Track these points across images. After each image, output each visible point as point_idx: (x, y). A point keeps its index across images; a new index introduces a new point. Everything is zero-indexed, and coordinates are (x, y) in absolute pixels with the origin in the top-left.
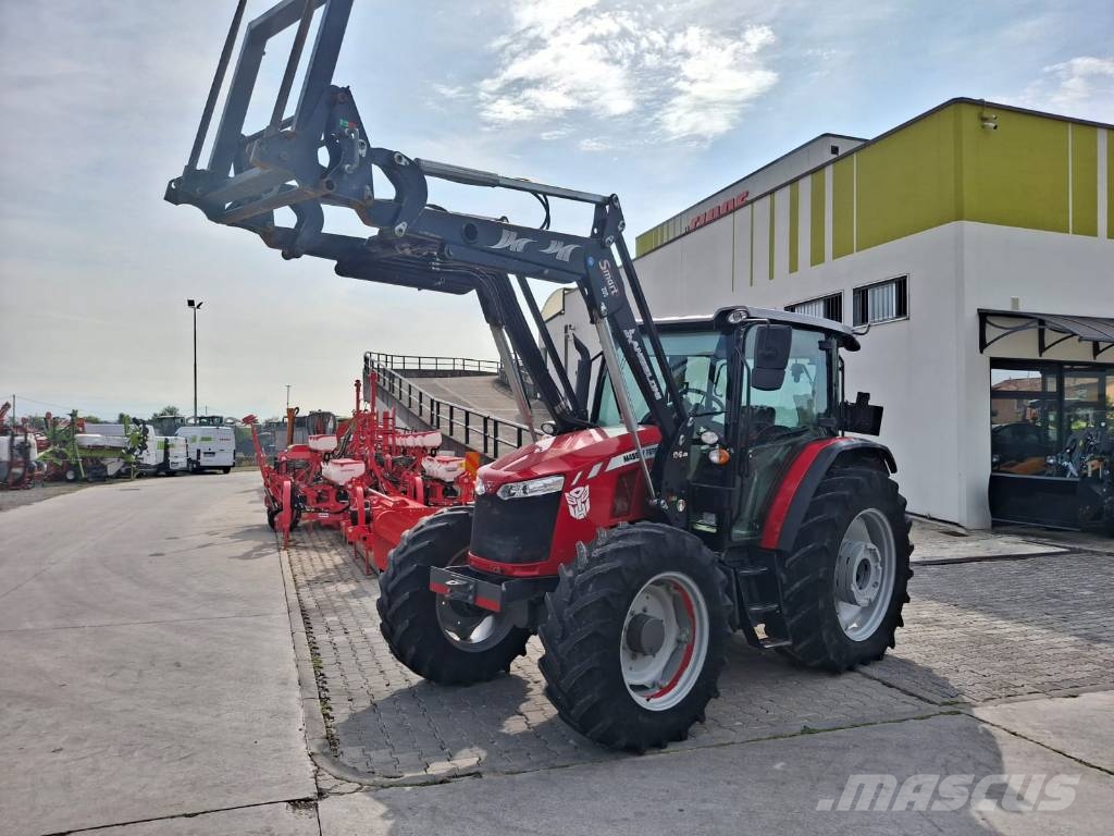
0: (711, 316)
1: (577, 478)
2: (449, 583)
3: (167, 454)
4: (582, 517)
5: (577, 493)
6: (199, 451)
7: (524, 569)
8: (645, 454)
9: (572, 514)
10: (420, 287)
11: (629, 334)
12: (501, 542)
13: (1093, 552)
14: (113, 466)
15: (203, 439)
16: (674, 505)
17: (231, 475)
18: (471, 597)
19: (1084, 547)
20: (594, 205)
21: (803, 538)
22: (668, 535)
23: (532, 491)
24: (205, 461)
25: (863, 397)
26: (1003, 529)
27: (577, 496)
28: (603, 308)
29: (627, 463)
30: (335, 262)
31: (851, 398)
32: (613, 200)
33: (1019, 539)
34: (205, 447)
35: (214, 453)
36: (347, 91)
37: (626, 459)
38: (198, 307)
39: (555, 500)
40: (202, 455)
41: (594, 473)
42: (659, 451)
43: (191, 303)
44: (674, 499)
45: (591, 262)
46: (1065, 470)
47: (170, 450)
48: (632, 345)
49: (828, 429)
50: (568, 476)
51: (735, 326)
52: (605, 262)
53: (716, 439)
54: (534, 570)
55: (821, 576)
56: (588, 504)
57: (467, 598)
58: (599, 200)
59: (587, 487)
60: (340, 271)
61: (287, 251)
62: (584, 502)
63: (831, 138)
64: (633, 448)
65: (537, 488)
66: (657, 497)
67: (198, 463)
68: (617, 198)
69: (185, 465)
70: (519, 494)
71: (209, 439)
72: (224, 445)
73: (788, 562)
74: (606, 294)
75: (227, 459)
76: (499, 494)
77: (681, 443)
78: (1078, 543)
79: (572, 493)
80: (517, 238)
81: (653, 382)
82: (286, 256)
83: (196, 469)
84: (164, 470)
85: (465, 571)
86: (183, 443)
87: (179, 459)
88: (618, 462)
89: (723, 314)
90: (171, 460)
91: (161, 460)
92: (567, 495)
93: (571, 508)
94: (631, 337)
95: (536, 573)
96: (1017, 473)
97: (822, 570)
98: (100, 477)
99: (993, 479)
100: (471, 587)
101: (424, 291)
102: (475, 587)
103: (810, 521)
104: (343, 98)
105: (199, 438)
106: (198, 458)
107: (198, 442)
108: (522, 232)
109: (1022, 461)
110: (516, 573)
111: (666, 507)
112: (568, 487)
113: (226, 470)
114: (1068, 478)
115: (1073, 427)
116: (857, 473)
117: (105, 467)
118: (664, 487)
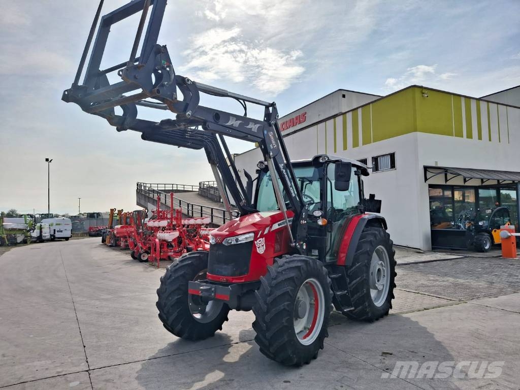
0: (310, 159)
1: (260, 233)
2: (202, 288)
3: (41, 232)
4: (262, 253)
5: (260, 241)
6: (55, 230)
7: (237, 279)
8: (288, 222)
9: (258, 252)
10: (179, 146)
11: (281, 166)
12: (226, 266)
13: (473, 257)
14: (20, 238)
15: (57, 224)
16: (302, 245)
17: (70, 241)
18: (213, 294)
19: (470, 255)
20: (264, 107)
21: (356, 260)
22: (311, 261)
23: (240, 241)
24: (57, 235)
25: (372, 196)
26: (438, 250)
27: (260, 243)
28: (271, 154)
29: (280, 226)
30: (141, 133)
31: (367, 197)
32: (273, 105)
33: (444, 254)
34: (57, 228)
35: (62, 231)
36: (165, 47)
37: (279, 225)
38: (50, 161)
39: (251, 245)
40: (56, 232)
41: (266, 232)
42: (293, 221)
43: (47, 160)
44: (302, 243)
45: (265, 132)
46: (459, 227)
47: (43, 230)
48: (283, 171)
49: (360, 210)
50: (256, 233)
51: (322, 163)
52: (271, 133)
53: (320, 214)
54: (242, 280)
55: (365, 277)
56: (264, 246)
57: (211, 294)
58: (267, 104)
59: (264, 238)
60: (144, 137)
61: (119, 127)
62: (263, 246)
63: (343, 91)
64: (284, 219)
65: (242, 239)
66: (295, 242)
67: (54, 236)
68: (275, 104)
69: (49, 237)
70: (234, 242)
71: (59, 224)
72: (66, 227)
73: (349, 272)
74: (272, 147)
75: (67, 234)
76: (223, 243)
77: (303, 216)
78: (467, 254)
79: (258, 241)
80: (236, 121)
81: (291, 188)
82: (119, 130)
83: (53, 239)
84: (40, 240)
85: (206, 282)
86: (48, 226)
87: (46, 234)
88: (276, 226)
89: (317, 159)
90: (43, 235)
91: (39, 235)
92: (256, 242)
93: (257, 248)
94: (282, 167)
95: (243, 281)
96: (438, 228)
97: (365, 275)
98: (14, 244)
99: (432, 231)
100: (213, 289)
101: (181, 148)
102: (215, 288)
103: (359, 252)
104: (163, 50)
105: (54, 224)
106: (54, 233)
107: (54, 226)
108: (237, 117)
109: (440, 224)
110: (234, 281)
111: (299, 246)
112: (256, 238)
113: (67, 239)
114: (461, 230)
115: (446, 211)
116: (375, 230)
117: (16, 239)
118: (298, 237)
